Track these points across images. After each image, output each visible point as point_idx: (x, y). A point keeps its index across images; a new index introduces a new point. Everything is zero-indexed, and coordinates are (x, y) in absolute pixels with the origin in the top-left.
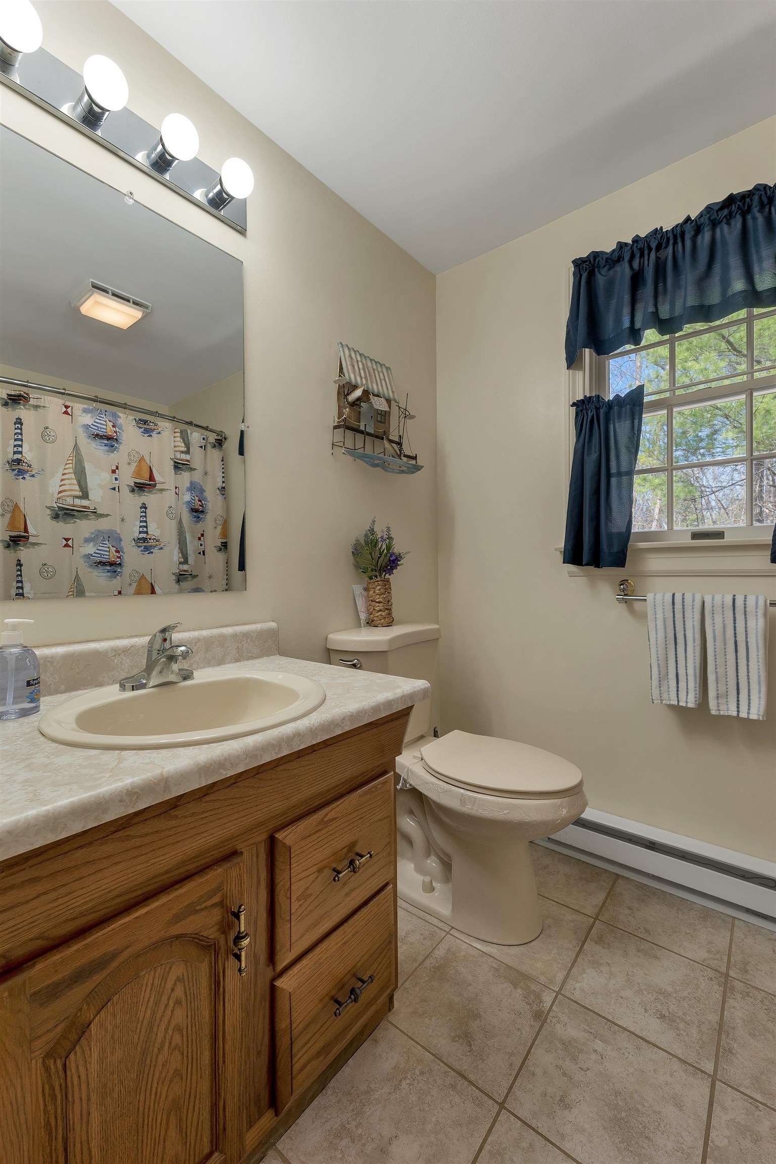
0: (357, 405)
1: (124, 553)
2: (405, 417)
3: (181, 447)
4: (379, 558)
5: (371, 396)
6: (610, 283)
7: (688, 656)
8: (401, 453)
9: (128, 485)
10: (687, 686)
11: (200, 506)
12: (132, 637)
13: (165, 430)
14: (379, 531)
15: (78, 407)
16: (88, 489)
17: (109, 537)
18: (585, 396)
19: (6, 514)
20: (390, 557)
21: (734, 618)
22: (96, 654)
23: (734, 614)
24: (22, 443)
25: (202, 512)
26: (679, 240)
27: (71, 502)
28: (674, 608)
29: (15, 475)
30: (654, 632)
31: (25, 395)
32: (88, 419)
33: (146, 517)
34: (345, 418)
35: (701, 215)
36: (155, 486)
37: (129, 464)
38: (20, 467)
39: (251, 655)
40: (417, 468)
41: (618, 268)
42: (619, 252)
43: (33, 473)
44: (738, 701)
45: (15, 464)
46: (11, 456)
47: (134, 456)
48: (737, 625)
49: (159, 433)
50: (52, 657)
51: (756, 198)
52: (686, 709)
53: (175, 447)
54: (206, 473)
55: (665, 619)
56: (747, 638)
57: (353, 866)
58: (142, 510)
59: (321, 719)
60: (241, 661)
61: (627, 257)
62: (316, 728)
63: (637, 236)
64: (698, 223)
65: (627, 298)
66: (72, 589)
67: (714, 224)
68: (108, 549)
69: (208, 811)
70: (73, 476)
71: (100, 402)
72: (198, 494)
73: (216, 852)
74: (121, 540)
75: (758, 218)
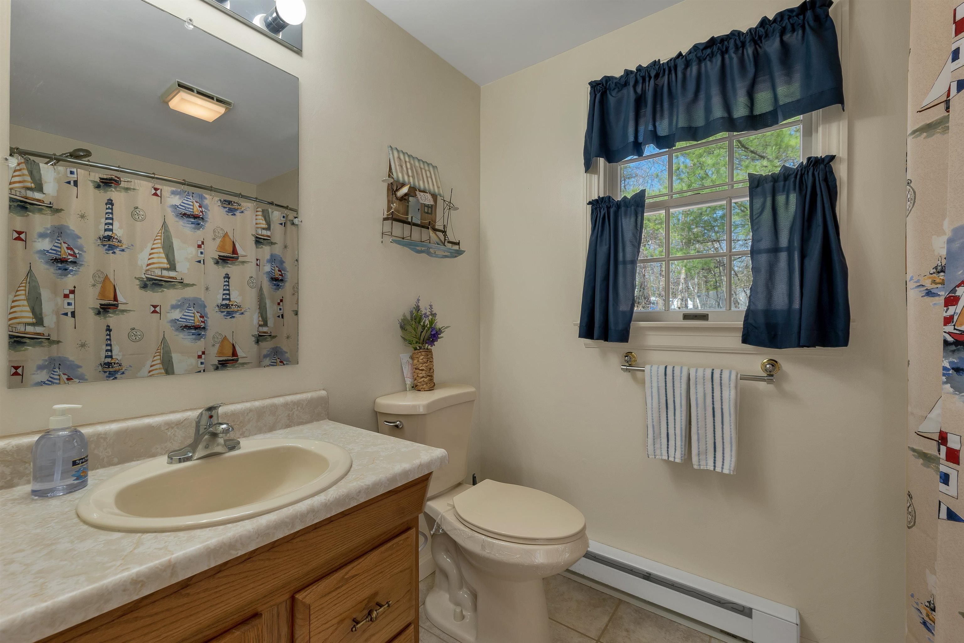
0: (405, 199)
1: (208, 318)
2: (450, 209)
3: (263, 224)
4: (422, 332)
5: (417, 192)
6: (619, 102)
7: (676, 419)
8: (445, 240)
9: (213, 258)
10: (675, 443)
11: (280, 275)
12: (187, 410)
13: (248, 209)
14: (424, 309)
15: (166, 190)
16: (176, 262)
17: (194, 304)
18: (599, 197)
19: (97, 285)
20: (431, 332)
21: (713, 388)
22: (150, 428)
23: (713, 385)
24: (113, 222)
25: (282, 280)
26: (673, 72)
27: (160, 274)
28: (666, 378)
29: (106, 250)
30: (650, 398)
31: (116, 179)
32: (176, 200)
33: (228, 285)
34: (393, 212)
35: (690, 52)
36: (237, 258)
37: (214, 239)
38: (111, 243)
39: (301, 420)
40: (459, 253)
41: (625, 91)
42: (626, 78)
43: (123, 247)
44: (715, 457)
45: (105, 240)
46: (102, 233)
47: (219, 233)
48: (714, 394)
49: (242, 212)
50: (106, 434)
51: (732, 42)
52: (674, 463)
53: (256, 224)
54: (286, 247)
55: (658, 387)
56: (722, 405)
57: (371, 616)
58: (225, 279)
59: (337, 494)
60: (291, 427)
61: (632, 83)
62: (331, 503)
63: (640, 66)
64: (688, 59)
65: (632, 115)
66: (159, 351)
67: (700, 60)
68: (193, 315)
69: (222, 585)
70: (161, 250)
71: (188, 185)
72: (278, 265)
73: (235, 616)
74: (205, 307)
75: (734, 58)
